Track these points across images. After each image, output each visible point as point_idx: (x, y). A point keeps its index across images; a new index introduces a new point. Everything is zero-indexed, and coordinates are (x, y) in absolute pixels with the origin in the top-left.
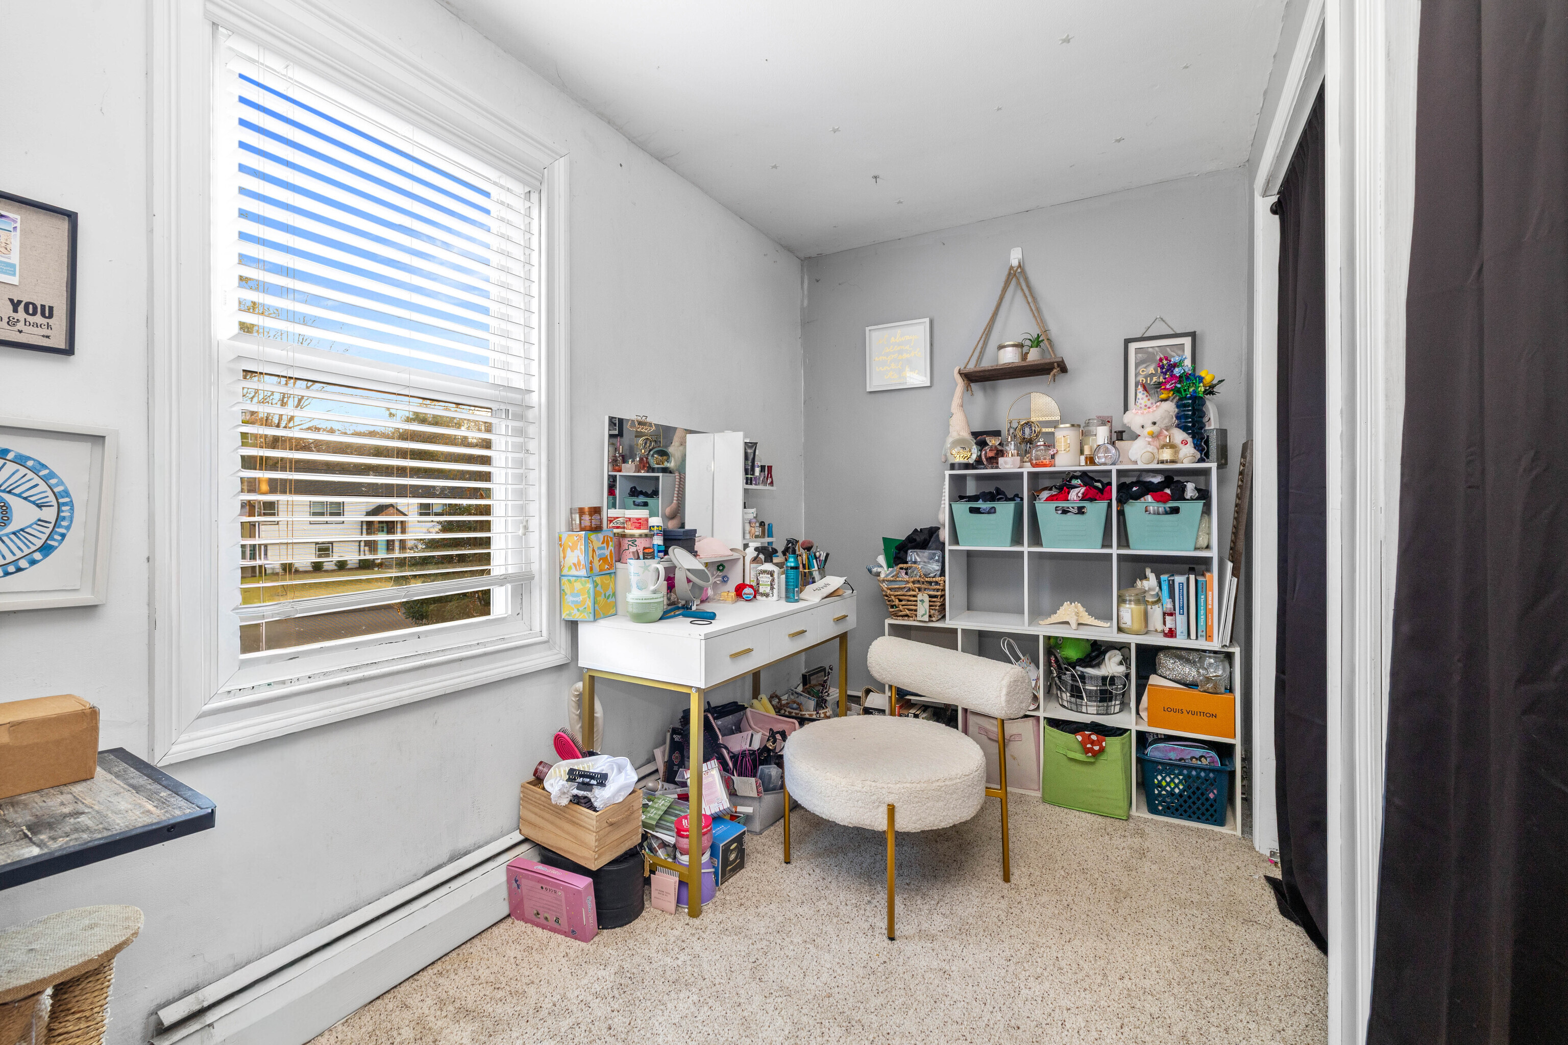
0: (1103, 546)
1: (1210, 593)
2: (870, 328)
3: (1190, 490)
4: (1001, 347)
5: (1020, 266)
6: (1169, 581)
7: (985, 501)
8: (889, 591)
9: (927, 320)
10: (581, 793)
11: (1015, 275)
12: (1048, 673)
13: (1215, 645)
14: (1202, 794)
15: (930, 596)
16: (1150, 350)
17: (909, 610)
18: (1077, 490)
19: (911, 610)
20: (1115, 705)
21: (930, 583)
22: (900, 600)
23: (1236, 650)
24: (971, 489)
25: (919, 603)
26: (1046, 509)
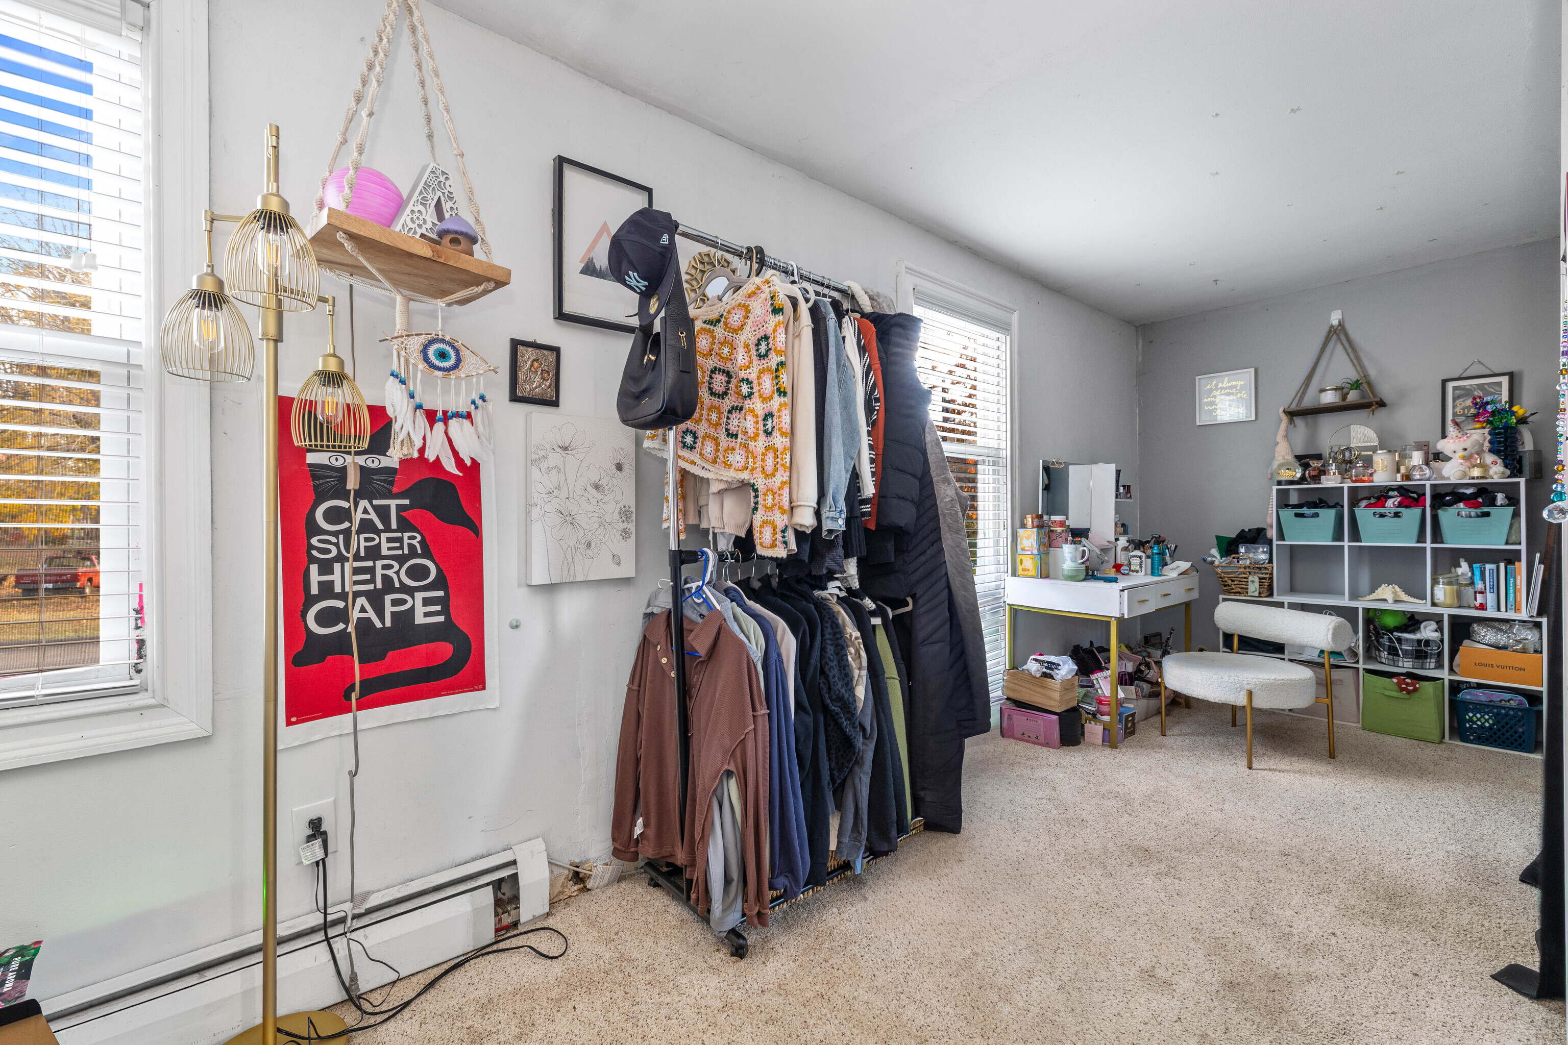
0: (1418, 542)
1: (1518, 577)
2: (1199, 377)
3: (1500, 498)
4: (1323, 390)
5: (1340, 324)
6: (1481, 568)
7: (1309, 508)
8: (1223, 575)
9: (1253, 370)
10: (1048, 671)
11: (1335, 332)
12: (1367, 637)
13: (1524, 615)
14: (1511, 728)
15: (1260, 578)
16: (1468, 387)
17: (1241, 588)
18: (1393, 500)
19: (1243, 588)
20: (1430, 662)
21: (1260, 568)
22: (1233, 581)
23: (1544, 620)
24: (1294, 499)
25: (1250, 583)
26: (1364, 514)
